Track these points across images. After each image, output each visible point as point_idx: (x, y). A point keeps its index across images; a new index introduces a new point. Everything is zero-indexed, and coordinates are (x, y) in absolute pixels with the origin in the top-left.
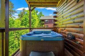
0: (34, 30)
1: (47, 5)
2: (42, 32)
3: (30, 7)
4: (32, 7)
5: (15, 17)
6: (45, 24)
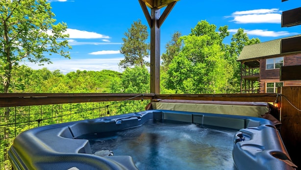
6: (263, 81)
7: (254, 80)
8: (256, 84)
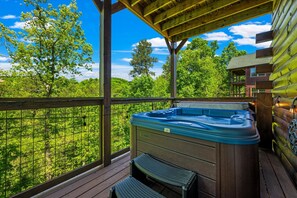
0: (180, 105)
1: (224, 20)
2: (204, 112)
3: (173, 42)
4: (178, 40)
5: (153, 74)
6: (248, 86)
7: (240, 86)
8: (242, 89)
